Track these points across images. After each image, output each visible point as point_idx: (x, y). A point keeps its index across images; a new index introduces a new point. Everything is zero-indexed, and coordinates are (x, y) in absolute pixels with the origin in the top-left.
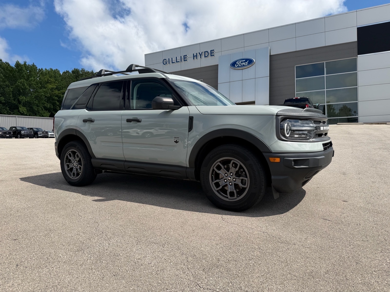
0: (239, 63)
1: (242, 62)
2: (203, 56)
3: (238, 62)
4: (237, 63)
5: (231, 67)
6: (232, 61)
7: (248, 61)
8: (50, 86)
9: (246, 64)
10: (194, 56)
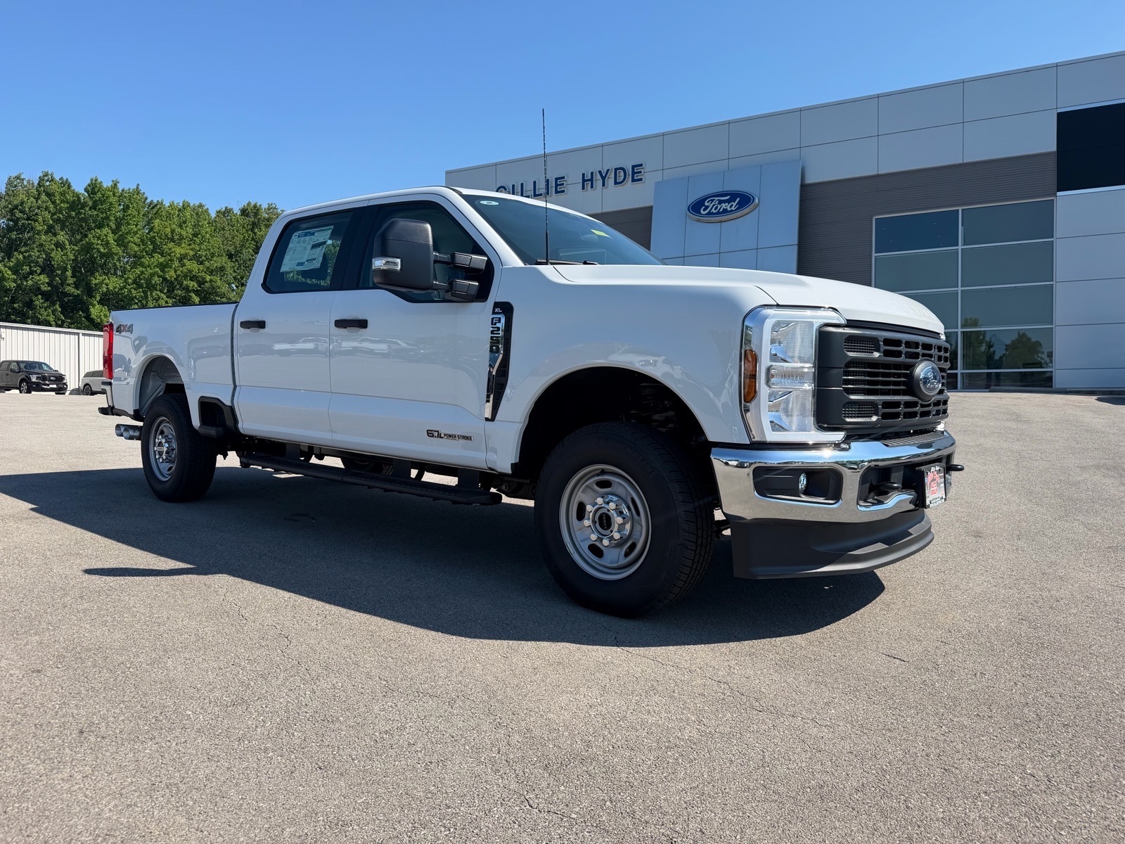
0: (712, 205)
1: (721, 202)
2: (611, 181)
3: (708, 202)
4: (706, 204)
5: (688, 213)
6: (693, 198)
7: (738, 199)
8: (179, 251)
9: (733, 208)
10: (584, 181)
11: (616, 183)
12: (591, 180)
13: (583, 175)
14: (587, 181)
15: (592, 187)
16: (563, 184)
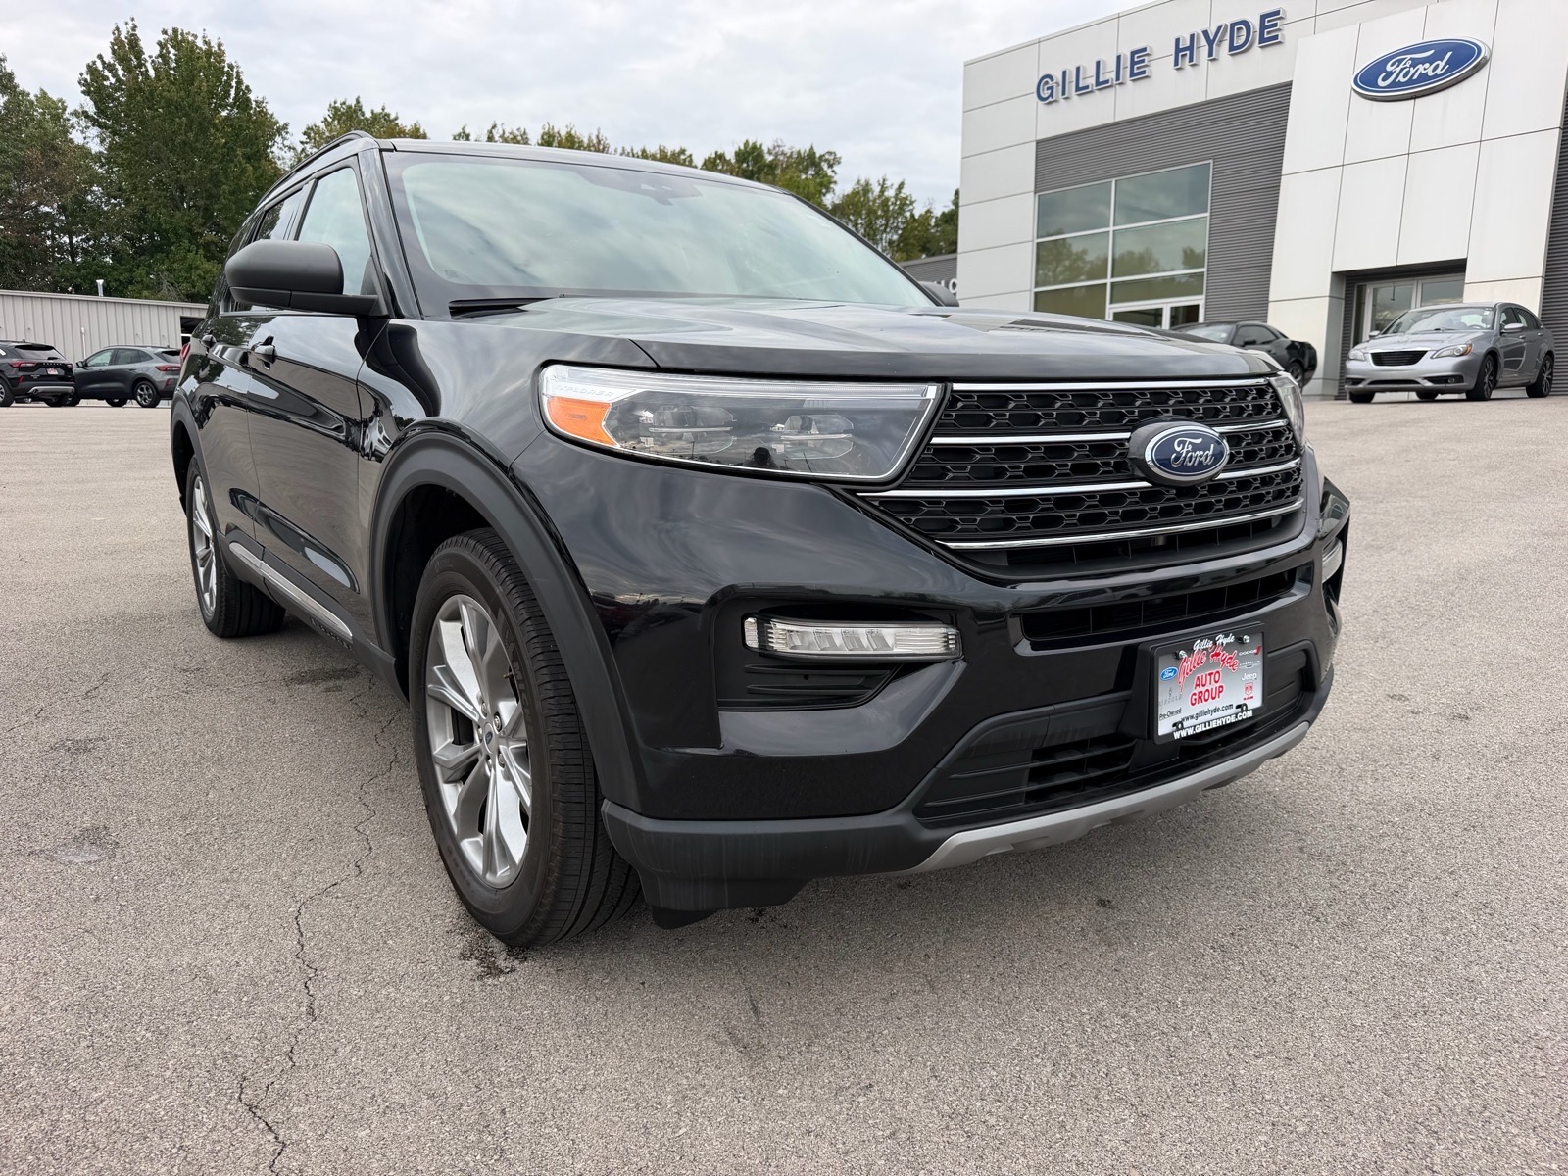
1: (1415, 63)
2: (1223, 47)
4: (1389, 68)
5: (1355, 88)
6: (1365, 61)
7: (1450, 54)
9: (1439, 71)
10: (1178, 50)
11: (1232, 48)
12: (1190, 48)
13: (1178, 41)
14: (1184, 52)
15: (1191, 60)
16: (1143, 61)
